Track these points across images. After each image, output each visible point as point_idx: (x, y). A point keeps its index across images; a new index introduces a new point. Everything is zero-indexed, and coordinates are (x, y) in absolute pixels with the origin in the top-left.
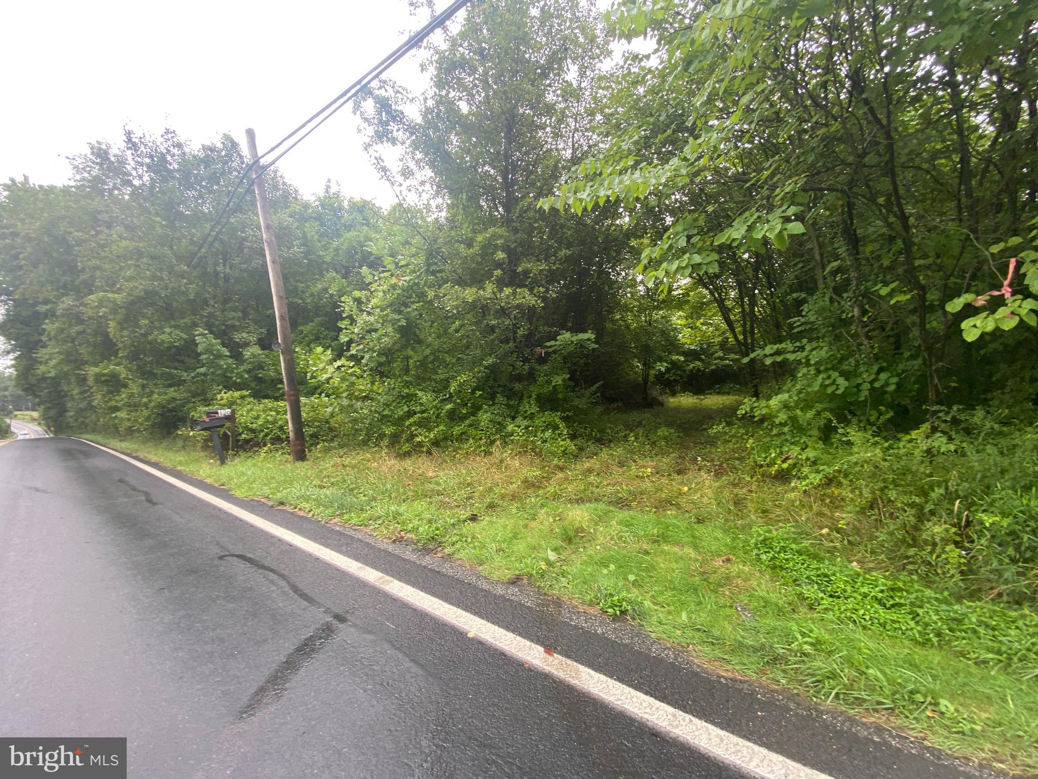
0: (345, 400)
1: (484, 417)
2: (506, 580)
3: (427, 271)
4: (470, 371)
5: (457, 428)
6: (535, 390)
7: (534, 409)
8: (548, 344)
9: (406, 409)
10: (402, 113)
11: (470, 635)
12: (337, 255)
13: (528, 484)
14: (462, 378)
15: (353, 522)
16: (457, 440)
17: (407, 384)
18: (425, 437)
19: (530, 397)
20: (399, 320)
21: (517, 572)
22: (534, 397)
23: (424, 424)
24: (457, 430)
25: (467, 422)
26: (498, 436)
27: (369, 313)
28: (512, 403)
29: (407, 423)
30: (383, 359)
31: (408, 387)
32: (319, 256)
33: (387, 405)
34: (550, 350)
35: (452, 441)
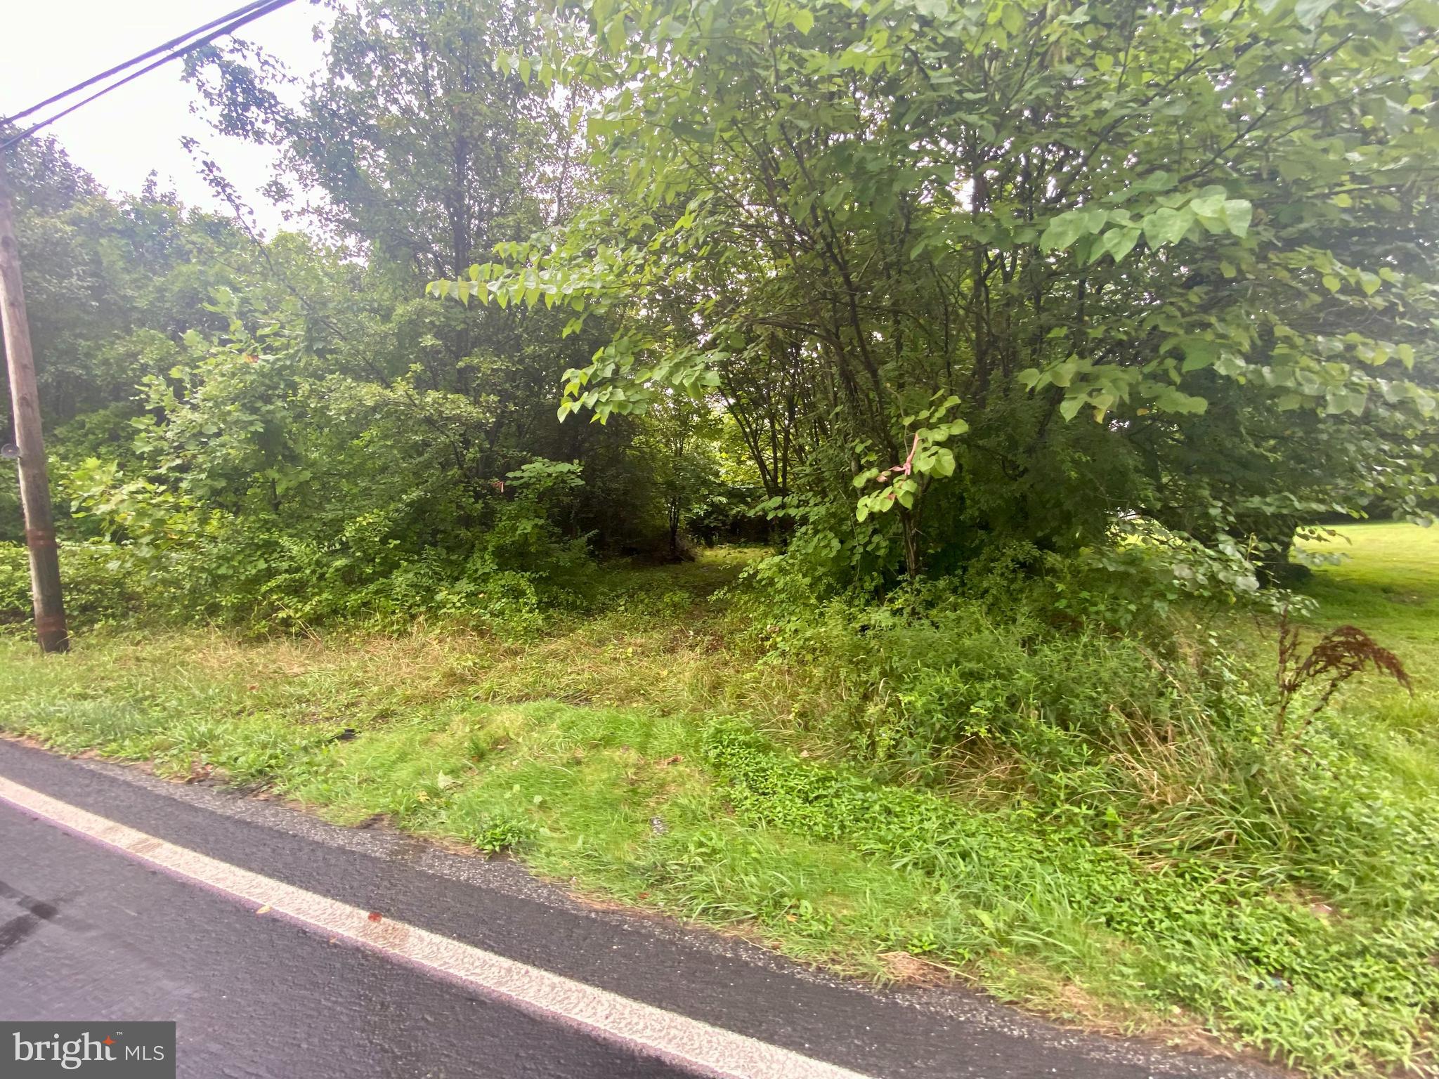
0: (145, 549)
1: (400, 580)
2: (357, 822)
3: (308, 349)
4: (382, 508)
5: (353, 597)
6: (492, 540)
7: (491, 566)
8: (510, 475)
9: (262, 565)
10: (274, 98)
11: (261, 911)
12: (161, 298)
13: (453, 678)
14: (365, 520)
15: (123, 754)
16: (353, 614)
17: (267, 526)
18: (296, 611)
19: (486, 549)
20: (251, 423)
21: (378, 811)
22: (491, 549)
23: (297, 590)
24: (353, 599)
25: (372, 587)
26: (423, 609)
27: (194, 408)
28: (454, 558)
29: (264, 589)
30: (222, 484)
31: (268, 530)
32: (124, 297)
33: (224, 559)
34: (515, 483)
35: (344, 617)
